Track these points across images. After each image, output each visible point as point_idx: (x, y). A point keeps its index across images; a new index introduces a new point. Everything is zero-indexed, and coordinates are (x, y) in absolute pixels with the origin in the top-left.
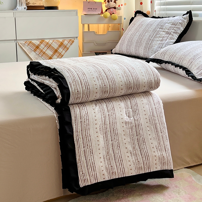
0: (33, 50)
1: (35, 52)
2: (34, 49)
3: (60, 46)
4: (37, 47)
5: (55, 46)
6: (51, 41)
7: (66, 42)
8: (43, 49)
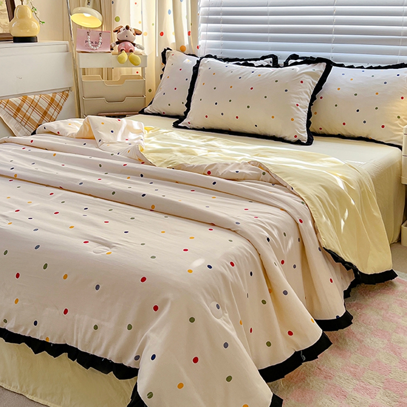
0: (12, 115)
1: (15, 119)
2: (14, 114)
3: (50, 105)
4: (19, 110)
5: (44, 104)
6: (37, 97)
7: (58, 97)
8: (27, 111)
